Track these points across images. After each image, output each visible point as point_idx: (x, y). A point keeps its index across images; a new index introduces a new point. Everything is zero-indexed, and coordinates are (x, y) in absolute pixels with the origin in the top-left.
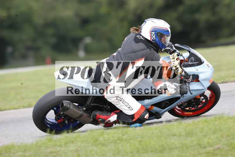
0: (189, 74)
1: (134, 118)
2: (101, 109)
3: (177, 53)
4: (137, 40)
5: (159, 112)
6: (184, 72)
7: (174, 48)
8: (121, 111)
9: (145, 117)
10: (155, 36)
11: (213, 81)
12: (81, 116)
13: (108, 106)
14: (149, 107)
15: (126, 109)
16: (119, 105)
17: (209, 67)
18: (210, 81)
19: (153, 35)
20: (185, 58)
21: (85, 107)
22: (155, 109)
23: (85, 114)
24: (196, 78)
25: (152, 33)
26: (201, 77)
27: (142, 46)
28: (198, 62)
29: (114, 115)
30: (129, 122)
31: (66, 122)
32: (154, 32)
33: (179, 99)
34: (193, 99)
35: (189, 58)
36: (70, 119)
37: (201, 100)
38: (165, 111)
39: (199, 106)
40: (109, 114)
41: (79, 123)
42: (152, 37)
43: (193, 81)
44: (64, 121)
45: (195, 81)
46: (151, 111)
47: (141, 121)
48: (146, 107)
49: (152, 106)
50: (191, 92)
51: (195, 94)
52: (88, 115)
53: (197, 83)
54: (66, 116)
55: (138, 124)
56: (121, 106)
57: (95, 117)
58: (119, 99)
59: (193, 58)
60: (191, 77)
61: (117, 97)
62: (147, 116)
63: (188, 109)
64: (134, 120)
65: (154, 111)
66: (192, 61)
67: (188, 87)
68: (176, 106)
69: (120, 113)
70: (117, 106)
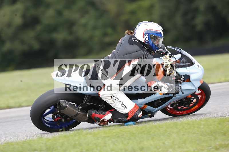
0: (181, 74)
1: (128, 117)
2: (96, 108)
3: (169, 55)
4: (131, 42)
5: (152, 111)
6: (176, 73)
7: (166, 50)
8: (116, 110)
9: (139, 116)
10: (148, 38)
11: (204, 82)
12: (77, 114)
13: (103, 105)
14: (142, 106)
15: (120, 108)
16: (114, 104)
17: (200, 68)
18: (200, 81)
19: (147, 37)
20: (177, 60)
21: (81, 106)
22: (149, 108)
23: (81, 113)
24: (187, 78)
25: (145, 35)
26: (192, 78)
27: (136, 47)
28: (189, 64)
29: (109, 114)
30: (124, 120)
31: (63, 120)
32: (148, 35)
33: (171, 99)
34: (184, 98)
35: (180, 59)
36: (66, 117)
37: (192, 99)
38: (158, 110)
39: (191, 105)
40: (104, 113)
41: (75, 121)
42: (145, 39)
43: (185, 82)
44: (61, 120)
45: (186, 82)
46: (144, 110)
47: (135, 119)
48: (140, 106)
49: (145, 105)
50: (183, 92)
51: (186, 93)
52: (84, 114)
53: (189, 83)
54: (62, 115)
55: (132, 123)
56: (116, 105)
57: (90, 116)
58: (113, 98)
59: (184, 60)
60: (183, 77)
61: (112, 97)
62: (140, 115)
63: (180, 108)
64: (128, 118)
65: (147, 109)
66: (183, 62)
67: (180, 87)
68: (168, 105)
69: (115, 112)
70: (112, 105)
